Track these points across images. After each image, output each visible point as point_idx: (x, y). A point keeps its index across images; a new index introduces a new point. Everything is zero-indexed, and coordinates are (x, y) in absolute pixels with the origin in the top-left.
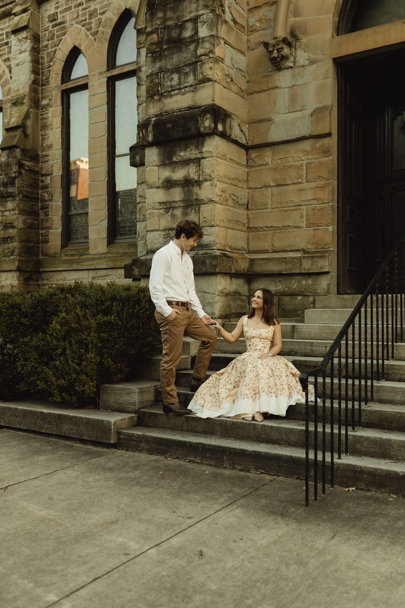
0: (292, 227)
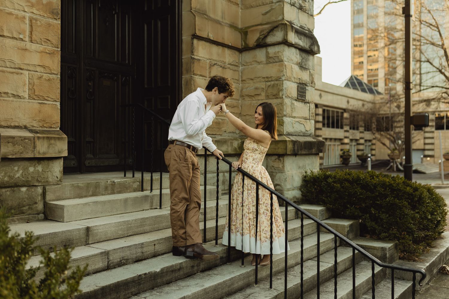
0: (10, 95)
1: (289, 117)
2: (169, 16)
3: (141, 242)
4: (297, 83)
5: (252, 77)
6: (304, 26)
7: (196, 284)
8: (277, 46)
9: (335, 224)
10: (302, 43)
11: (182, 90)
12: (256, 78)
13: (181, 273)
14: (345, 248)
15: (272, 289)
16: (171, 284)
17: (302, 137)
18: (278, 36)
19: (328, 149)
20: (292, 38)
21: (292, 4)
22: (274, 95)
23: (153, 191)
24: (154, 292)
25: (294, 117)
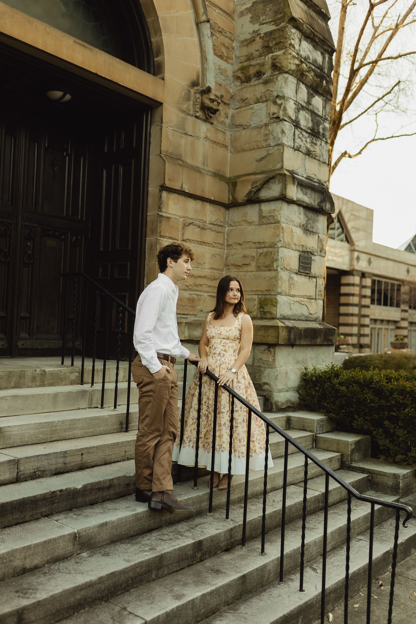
1: (286, 295)
2: (133, 161)
3: (64, 450)
4: (299, 251)
5: (240, 242)
6: (313, 176)
7: (127, 508)
8: (274, 202)
9: (336, 439)
10: (308, 198)
11: (145, 256)
12: (245, 243)
13: (112, 491)
14: (347, 471)
15: (228, 520)
16: (96, 506)
17: (303, 322)
18: (274, 190)
19: (378, 335)
20: (293, 192)
21: (295, 147)
22: (266, 267)
23: (94, 384)
24: (71, 514)
25: (293, 296)
